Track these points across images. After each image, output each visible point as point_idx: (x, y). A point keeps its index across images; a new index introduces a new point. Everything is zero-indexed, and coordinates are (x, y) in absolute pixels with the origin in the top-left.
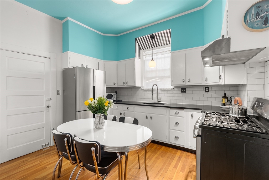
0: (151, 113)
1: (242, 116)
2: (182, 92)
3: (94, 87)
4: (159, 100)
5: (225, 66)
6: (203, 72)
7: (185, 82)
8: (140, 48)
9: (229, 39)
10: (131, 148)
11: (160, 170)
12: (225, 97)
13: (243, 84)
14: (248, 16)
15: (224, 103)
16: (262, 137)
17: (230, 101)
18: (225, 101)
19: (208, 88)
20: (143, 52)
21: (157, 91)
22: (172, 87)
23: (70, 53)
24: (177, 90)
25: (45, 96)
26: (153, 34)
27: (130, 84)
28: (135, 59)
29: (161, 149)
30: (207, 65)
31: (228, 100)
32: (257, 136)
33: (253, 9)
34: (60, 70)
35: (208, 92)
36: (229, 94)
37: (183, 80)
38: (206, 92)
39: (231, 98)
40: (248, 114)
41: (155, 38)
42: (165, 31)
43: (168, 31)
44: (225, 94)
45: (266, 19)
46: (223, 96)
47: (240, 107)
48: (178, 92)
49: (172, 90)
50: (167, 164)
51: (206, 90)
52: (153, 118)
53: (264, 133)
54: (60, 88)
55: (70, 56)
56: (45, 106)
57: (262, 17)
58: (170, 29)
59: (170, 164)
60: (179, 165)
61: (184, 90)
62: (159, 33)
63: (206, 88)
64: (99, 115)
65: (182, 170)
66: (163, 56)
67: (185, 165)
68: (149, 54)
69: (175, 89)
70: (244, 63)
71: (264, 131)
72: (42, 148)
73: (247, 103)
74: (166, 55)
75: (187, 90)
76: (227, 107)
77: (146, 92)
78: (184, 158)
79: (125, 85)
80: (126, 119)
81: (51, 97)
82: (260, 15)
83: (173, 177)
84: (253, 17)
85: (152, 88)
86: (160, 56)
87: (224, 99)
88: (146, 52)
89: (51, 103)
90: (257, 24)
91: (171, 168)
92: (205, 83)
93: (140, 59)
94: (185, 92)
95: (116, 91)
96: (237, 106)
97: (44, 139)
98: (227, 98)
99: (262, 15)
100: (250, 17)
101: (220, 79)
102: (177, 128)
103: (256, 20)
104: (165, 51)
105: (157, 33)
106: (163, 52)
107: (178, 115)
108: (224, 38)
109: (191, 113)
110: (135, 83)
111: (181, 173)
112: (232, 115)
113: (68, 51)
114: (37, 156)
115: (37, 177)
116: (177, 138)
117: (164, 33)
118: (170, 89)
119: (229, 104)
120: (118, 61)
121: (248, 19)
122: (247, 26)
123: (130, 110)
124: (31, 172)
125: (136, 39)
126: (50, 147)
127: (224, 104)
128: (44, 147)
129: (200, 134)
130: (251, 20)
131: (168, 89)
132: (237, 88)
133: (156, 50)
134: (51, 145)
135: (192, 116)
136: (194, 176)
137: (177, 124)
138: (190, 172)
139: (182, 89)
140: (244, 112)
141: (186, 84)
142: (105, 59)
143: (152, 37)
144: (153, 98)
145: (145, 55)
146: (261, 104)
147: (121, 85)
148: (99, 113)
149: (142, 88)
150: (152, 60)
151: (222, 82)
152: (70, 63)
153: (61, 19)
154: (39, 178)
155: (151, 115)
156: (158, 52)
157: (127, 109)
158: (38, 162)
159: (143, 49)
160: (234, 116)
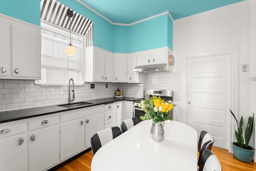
2: (92, 88)
6: (113, 72)
19: (107, 84)
22: (83, 83)
24: (87, 86)
26: (72, 11)
35: (107, 87)
41: (71, 18)
43: (90, 21)
44: (118, 89)
48: (88, 88)
49: (84, 86)
51: (106, 86)
63: (106, 84)
75: (95, 86)
79: (6, 74)
92: (106, 81)
94: (94, 88)
105: (78, 14)
106: (73, 39)
110: (40, 73)
118: (81, 85)
139: (92, 85)
143: (70, 14)
149: (36, 83)
150: (71, 45)
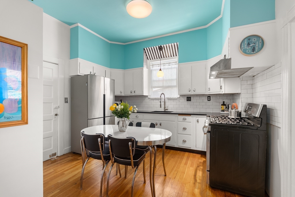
0: (160, 120)
1: (238, 117)
2: (187, 100)
3: (104, 95)
4: (166, 109)
5: (225, 79)
6: (206, 83)
7: (191, 91)
8: (147, 58)
9: (230, 59)
10: (157, 142)
11: (173, 167)
12: (224, 104)
13: (238, 93)
14: (243, 44)
15: (223, 109)
16: (251, 128)
17: (228, 108)
18: (224, 108)
19: (210, 97)
20: (151, 62)
21: (165, 99)
22: (179, 96)
23: (80, 60)
24: (183, 98)
25: (53, 103)
26: (161, 46)
27: (138, 93)
28: (143, 68)
29: (170, 152)
30: (212, 78)
31: (226, 107)
32: (248, 128)
33: (246, 40)
34: (68, 77)
35: (210, 100)
36: (227, 102)
37: (189, 90)
38: (208, 100)
39: (228, 105)
40: (242, 116)
41: (163, 50)
42: (170, 45)
43: (176, 44)
44: (224, 102)
45: (253, 48)
46: (222, 103)
47: (236, 110)
48: (184, 100)
49: (178, 99)
50: (178, 162)
51: (208, 99)
52: (161, 125)
53: (252, 126)
54: (68, 96)
55: (80, 63)
56: (53, 114)
57: (251, 47)
58: (178, 43)
59: (181, 162)
60: (188, 163)
61: (189, 99)
62: (167, 45)
63: (208, 97)
64: (123, 119)
65: (192, 165)
66: (170, 67)
67: (193, 162)
68: (156, 64)
69: (181, 98)
70: (239, 77)
71: (252, 125)
72: (50, 158)
73: (241, 108)
74: (173, 66)
75: (192, 98)
76: (225, 112)
77: (153, 101)
78: (192, 158)
79: (132, 94)
80: (143, 123)
81: (59, 105)
82: (250, 45)
83: (185, 171)
84: (246, 46)
85: (161, 97)
86: (167, 66)
87: (223, 106)
88: (152, 62)
89: (58, 111)
90: (248, 51)
91: (182, 165)
92: (208, 93)
93: (147, 69)
94: (190, 100)
95: (121, 100)
96: (234, 110)
97: (52, 148)
98: (225, 105)
99: (251, 45)
100: (244, 46)
101: (221, 89)
102: (185, 132)
103: (247, 48)
104: (172, 62)
105: (165, 45)
106: (170, 63)
107: (186, 121)
108: (226, 58)
109: (197, 118)
110: (143, 92)
111: (191, 168)
112: (231, 117)
113: (78, 58)
114: (48, 165)
115: (59, 181)
116: (184, 141)
117: (172, 46)
118: (176, 98)
119: (227, 110)
120: (124, 69)
121: (243, 46)
122: (242, 52)
123: (139, 118)
124: (50, 178)
125: (144, 49)
126: (57, 157)
127: (223, 111)
128: (52, 157)
129: (210, 130)
130: (244, 47)
131: (175, 98)
132: (233, 96)
133: (163, 61)
134: (59, 155)
135: (198, 121)
136: (202, 169)
137: (185, 129)
138: (198, 166)
139: (187, 98)
140: (239, 114)
141: (192, 93)
142: (111, 67)
143: (161, 48)
144: (161, 107)
145: (152, 65)
146: (250, 107)
147: (128, 94)
148: (124, 117)
149: (149, 97)
150: (160, 70)
151: (223, 92)
152: (80, 70)
153: (70, 24)
154: (61, 182)
155: (161, 122)
156: (165, 63)
157: (136, 116)
158: (52, 170)
159: (150, 59)
160: (232, 117)
